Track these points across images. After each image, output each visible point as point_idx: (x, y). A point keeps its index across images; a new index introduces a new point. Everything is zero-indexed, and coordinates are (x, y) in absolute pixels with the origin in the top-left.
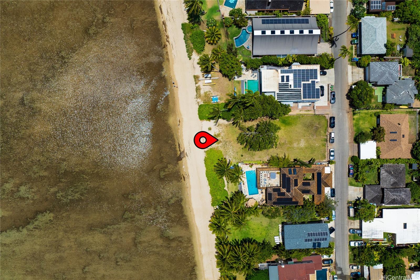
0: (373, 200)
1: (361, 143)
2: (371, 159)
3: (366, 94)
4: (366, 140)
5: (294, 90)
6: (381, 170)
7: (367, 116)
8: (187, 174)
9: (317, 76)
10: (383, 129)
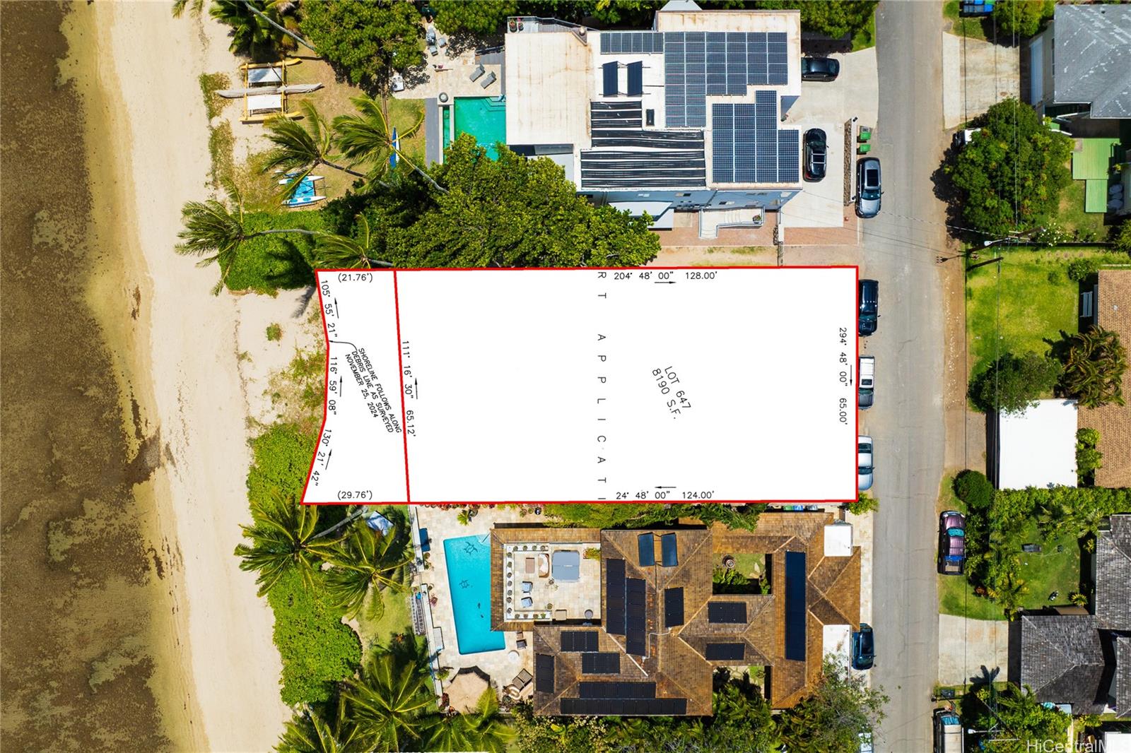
0: (1058, 690)
1: (1003, 412)
2: (1052, 490)
3: (1036, 166)
4: (1031, 398)
5: (669, 135)
6: (1099, 544)
7: (1035, 278)
8: (173, 550)
9: (785, 69)
10: (1115, 344)
